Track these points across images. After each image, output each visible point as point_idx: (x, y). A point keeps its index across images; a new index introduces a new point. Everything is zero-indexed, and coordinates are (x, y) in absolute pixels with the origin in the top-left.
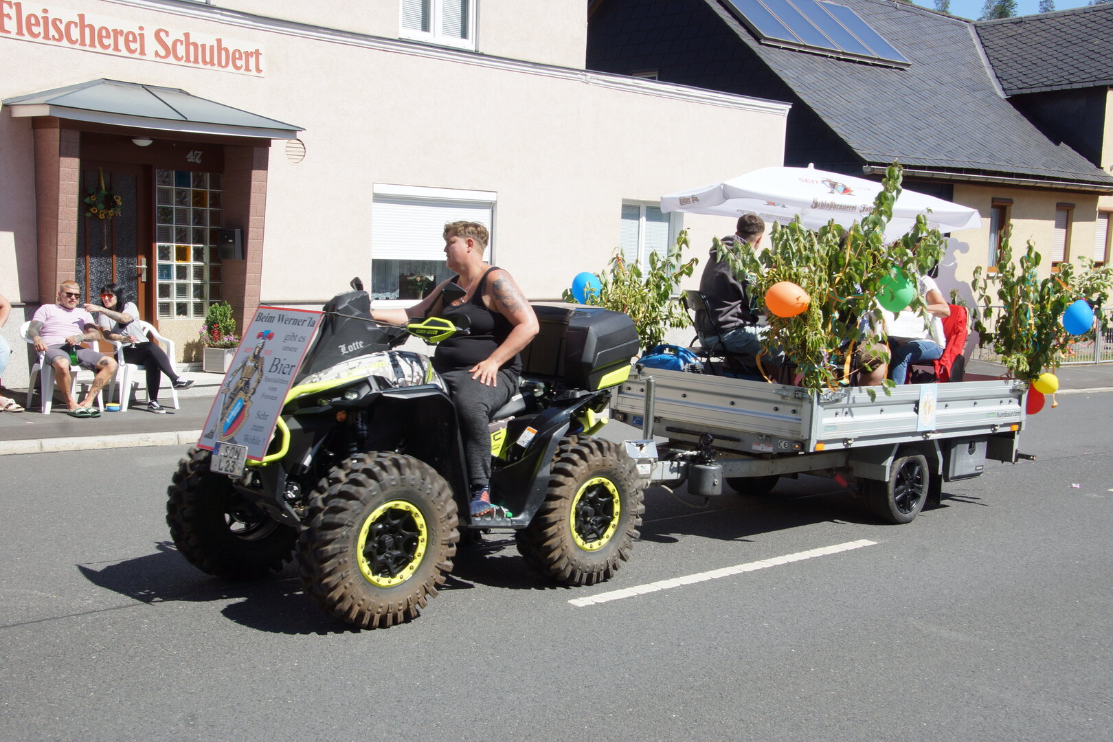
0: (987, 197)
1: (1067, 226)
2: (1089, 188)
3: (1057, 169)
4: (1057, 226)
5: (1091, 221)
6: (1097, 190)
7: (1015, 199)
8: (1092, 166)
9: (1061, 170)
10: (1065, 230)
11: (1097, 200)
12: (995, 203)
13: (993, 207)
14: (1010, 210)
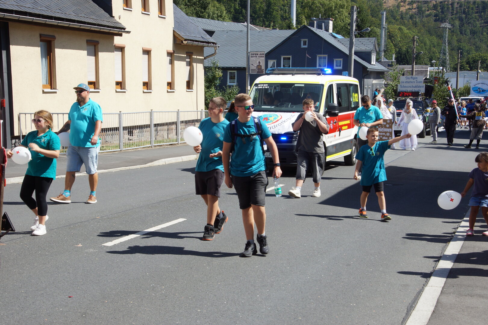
0: (36, 33)
1: (96, 55)
2: (106, 30)
3: (83, 15)
4: (88, 55)
5: (111, 52)
6: (111, 31)
7: (56, 36)
8: (107, 15)
9: (86, 16)
10: (94, 58)
11: (113, 39)
12: (42, 38)
13: (41, 41)
14: (54, 42)
